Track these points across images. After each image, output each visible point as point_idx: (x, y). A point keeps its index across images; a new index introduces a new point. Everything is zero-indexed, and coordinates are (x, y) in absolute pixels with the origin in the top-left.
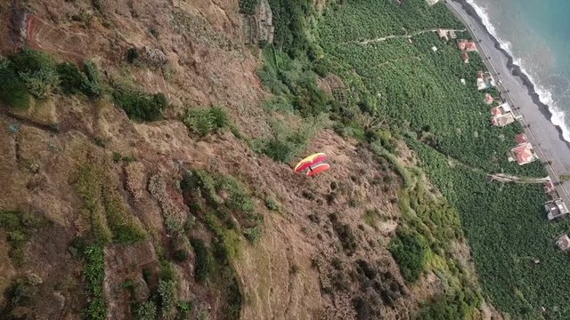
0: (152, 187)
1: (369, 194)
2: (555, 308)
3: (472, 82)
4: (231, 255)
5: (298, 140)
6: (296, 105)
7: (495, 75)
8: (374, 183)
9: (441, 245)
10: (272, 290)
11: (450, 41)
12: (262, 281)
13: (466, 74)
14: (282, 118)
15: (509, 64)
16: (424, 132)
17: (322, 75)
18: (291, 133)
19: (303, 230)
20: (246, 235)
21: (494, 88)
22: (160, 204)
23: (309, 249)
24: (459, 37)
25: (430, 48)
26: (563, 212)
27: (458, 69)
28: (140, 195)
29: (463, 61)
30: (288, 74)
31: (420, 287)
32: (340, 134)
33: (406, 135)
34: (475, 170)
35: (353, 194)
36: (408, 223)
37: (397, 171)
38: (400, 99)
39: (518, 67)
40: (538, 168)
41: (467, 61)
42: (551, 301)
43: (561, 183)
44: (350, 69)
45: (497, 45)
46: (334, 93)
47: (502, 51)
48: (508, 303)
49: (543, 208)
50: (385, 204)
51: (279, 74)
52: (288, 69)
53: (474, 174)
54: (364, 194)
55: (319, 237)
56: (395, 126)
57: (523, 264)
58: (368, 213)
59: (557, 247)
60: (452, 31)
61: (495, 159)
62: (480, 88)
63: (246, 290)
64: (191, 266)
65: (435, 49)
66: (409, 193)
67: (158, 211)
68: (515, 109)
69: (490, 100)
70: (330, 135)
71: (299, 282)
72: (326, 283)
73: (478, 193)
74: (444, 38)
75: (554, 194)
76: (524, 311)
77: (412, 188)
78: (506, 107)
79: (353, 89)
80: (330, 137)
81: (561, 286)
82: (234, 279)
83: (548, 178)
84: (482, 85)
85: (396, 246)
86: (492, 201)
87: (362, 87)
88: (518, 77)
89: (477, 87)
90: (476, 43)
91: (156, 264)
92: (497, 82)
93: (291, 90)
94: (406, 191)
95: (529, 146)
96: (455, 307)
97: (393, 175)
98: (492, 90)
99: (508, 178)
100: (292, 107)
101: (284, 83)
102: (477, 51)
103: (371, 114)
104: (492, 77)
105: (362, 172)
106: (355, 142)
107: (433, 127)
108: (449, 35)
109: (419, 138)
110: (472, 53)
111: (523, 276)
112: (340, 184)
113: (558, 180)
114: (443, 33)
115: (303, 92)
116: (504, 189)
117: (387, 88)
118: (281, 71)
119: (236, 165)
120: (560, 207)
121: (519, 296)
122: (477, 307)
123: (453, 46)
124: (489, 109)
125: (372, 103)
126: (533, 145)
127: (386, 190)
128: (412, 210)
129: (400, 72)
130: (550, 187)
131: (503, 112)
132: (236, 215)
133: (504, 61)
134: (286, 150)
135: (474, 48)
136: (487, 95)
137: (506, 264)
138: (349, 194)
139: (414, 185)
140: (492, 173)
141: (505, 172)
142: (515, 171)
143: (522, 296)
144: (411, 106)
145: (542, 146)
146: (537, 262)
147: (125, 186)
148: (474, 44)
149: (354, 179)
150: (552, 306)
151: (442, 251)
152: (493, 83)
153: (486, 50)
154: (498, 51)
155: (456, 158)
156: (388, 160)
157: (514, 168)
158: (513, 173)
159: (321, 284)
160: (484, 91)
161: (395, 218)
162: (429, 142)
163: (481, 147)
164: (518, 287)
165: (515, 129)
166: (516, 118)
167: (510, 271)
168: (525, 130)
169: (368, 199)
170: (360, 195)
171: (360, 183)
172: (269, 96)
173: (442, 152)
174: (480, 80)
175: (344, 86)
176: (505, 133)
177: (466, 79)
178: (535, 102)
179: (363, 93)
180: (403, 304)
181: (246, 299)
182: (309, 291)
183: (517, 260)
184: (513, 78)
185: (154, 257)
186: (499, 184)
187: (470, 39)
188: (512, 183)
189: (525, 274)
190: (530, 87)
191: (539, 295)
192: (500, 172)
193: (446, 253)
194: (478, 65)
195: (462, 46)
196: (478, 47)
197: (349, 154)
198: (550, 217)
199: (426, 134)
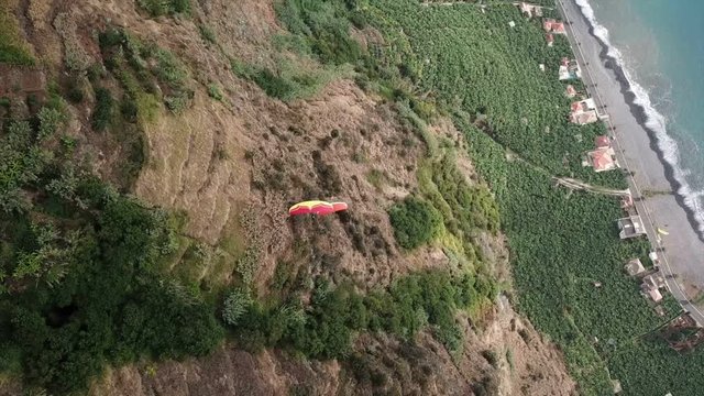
0: (58, 23)
1: (380, 154)
2: (611, 341)
3: (553, 69)
4: (143, 117)
5: (306, 82)
6: (316, 49)
7: (583, 65)
8: (388, 143)
9: (459, 226)
10: (186, 164)
11: (533, 18)
12: (176, 152)
13: (547, 59)
14: (293, 57)
15: (603, 54)
16: (478, 113)
17: (359, 26)
18: (300, 74)
19: (247, 126)
20: (167, 104)
21: (578, 80)
22: (63, 41)
23: (248, 143)
24: (546, 15)
25: (506, 23)
26: (638, 231)
27: (539, 51)
28: (40, 25)
29: (546, 43)
30: (313, 16)
31: (417, 256)
32: (362, 87)
33: (456, 115)
34: (537, 169)
35: (359, 149)
36: (425, 195)
37: (421, 137)
38: (454, 70)
39: (613, 59)
40: (618, 177)
41: (550, 44)
42: (607, 331)
43: (643, 198)
44: (397, 26)
45: (591, 30)
46: (369, 48)
47: (597, 38)
48: (551, 324)
49: (616, 224)
50: (398, 169)
51: (303, 13)
52: (316, 10)
53: (536, 173)
54: (373, 153)
55: (266, 137)
56: (444, 101)
57: (580, 286)
58: (374, 172)
59: (625, 272)
60: (538, 8)
61: (565, 160)
62: (561, 78)
63: (153, 153)
64: (89, 110)
65: (512, 24)
66: (433, 164)
67: (58, 46)
68: (602, 108)
69: (572, 93)
70: (349, 85)
71: (225, 168)
72: (260, 178)
73: (537, 196)
74: (526, 14)
75: (632, 210)
76: (569, 337)
77: (438, 160)
78: (590, 103)
79: (395, 47)
80: (349, 87)
81: (624, 317)
82: (140, 139)
83: (628, 191)
84: (564, 74)
85: (397, 209)
86: (554, 208)
87: (407, 48)
88: (611, 71)
89: (558, 76)
90: (566, 23)
91: (44, 94)
92: (583, 73)
93: (314, 33)
94: (429, 161)
95: (611, 151)
96: (460, 290)
97: (416, 140)
98: (576, 82)
99: (579, 184)
100: (310, 49)
101: (305, 22)
102: (565, 33)
103: (413, 81)
104: (578, 66)
105: (376, 128)
106: (379, 98)
107: (491, 110)
108: (533, 12)
109: (472, 120)
110: (559, 36)
111: (578, 299)
112: (344, 134)
113: (640, 195)
114: (527, 8)
115: (328, 37)
116: (572, 197)
117: (439, 56)
118: (305, 10)
119: (183, 47)
120: (636, 225)
121: (567, 320)
122: (489, 296)
123: (536, 25)
124: (568, 103)
125: (417, 68)
126: (616, 151)
127: (402, 154)
128: (433, 184)
129: (460, 41)
130: (628, 201)
131: (585, 108)
132: (160, 84)
133: (597, 50)
134: (288, 88)
135: (562, 30)
136: (569, 87)
137: (559, 283)
138: (354, 148)
139: (440, 157)
140: (559, 176)
141: (575, 177)
142: (587, 178)
143: (572, 321)
144: (467, 81)
145: (626, 153)
146: (597, 285)
147: (25, 13)
148: (562, 25)
149: (363, 133)
150: (608, 337)
151: (460, 232)
152: (579, 74)
153: (577, 34)
154: (591, 38)
155: (516, 151)
156: (413, 123)
157: (588, 175)
158: (586, 179)
159: (252, 176)
160: (566, 82)
161: (407, 186)
162: (484, 128)
163: (550, 144)
164: (569, 309)
165: (597, 130)
166: (601, 117)
167: (563, 292)
168: (609, 132)
169: (378, 159)
170: (369, 153)
171: (370, 140)
172: (283, 32)
173: (500, 142)
174: (562, 68)
175: (383, 42)
176: (583, 133)
177: (546, 64)
178: (626, 102)
179: (407, 56)
180: (385, 262)
181: (151, 161)
182: (237, 181)
183: (573, 280)
184: (604, 71)
185: (43, 87)
186: (565, 190)
187: (559, 20)
188: (583, 191)
189: (581, 297)
190: (625, 84)
191: (594, 323)
192: (569, 176)
193: (466, 236)
194: (564, 50)
195: (548, 26)
196: (568, 29)
197: (366, 107)
198: (623, 235)
199: (481, 117)
